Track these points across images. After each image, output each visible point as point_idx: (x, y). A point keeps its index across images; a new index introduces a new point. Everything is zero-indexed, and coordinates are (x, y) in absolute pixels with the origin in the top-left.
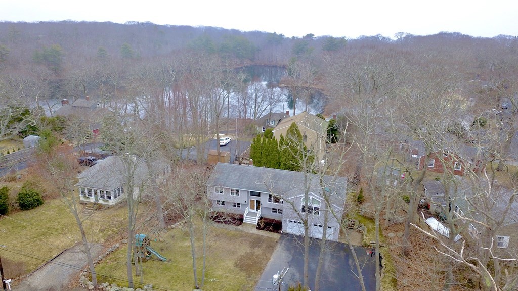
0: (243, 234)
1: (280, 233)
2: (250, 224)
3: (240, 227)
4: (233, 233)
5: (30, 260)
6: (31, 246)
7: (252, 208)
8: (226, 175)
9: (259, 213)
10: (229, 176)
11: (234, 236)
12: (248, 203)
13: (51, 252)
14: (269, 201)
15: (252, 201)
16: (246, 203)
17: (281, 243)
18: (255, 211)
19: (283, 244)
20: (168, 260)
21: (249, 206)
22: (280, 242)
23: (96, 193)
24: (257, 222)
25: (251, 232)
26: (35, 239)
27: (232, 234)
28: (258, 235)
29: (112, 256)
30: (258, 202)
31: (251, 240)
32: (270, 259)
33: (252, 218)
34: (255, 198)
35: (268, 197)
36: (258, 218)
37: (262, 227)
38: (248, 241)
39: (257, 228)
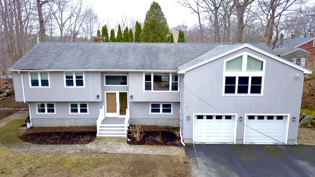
0: (102, 156)
1: (180, 145)
2: (112, 138)
3: (90, 146)
4: (74, 159)
7: (111, 109)
9: (127, 117)
12: (103, 101)
14: (146, 89)
15: (111, 96)
16: (100, 100)
17: (196, 163)
18: (117, 115)
19: (201, 165)
21: (105, 106)
22: (191, 161)
24: (126, 132)
25: (120, 151)
27: (75, 161)
28: (137, 156)
30: (123, 96)
31: (123, 168)
33: (113, 127)
34: (117, 89)
35: (144, 81)
36: (126, 125)
37: (138, 139)
38: (118, 170)
39: (128, 142)
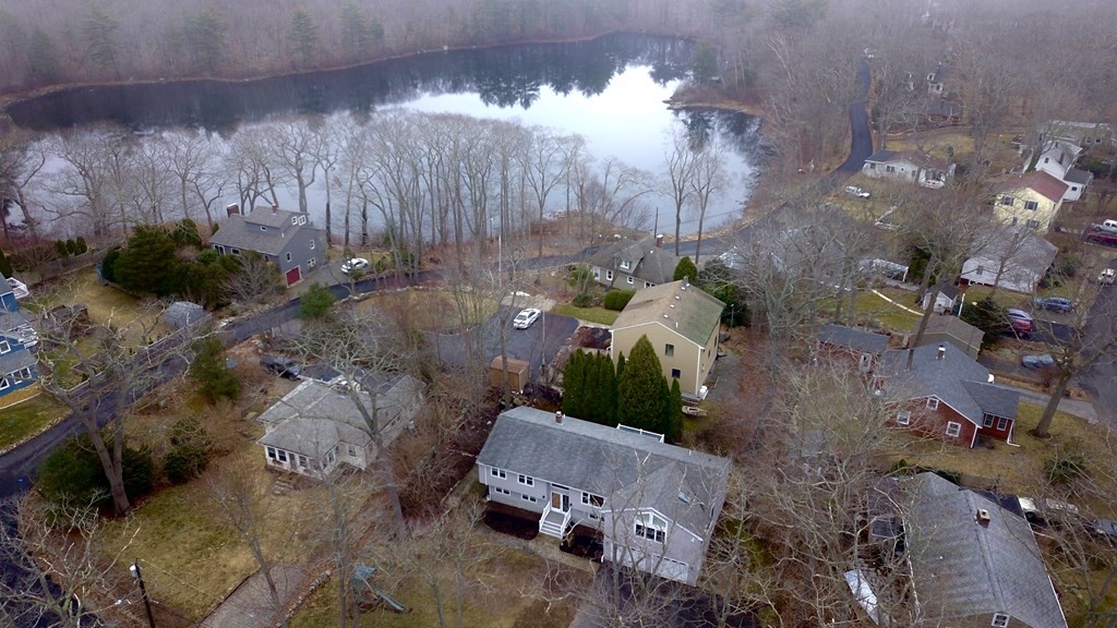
0: (535, 559)
1: (598, 561)
2: (550, 537)
3: (531, 544)
4: (518, 555)
5: (193, 598)
6: (194, 567)
7: (555, 506)
8: (511, 445)
9: (568, 515)
10: (517, 445)
11: (519, 562)
12: (549, 499)
13: (224, 581)
14: (584, 501)
15: (556, 497)
16: (546, 498)
18: (560, 511)
20: (408, 609)
21: (550, 503)
22: (596, 580)
23: (292, 457)
24: (562, 534)
25: (551, 556)
26: (199, 552)
27: (517, 558)
29: (319, 595)
30: (566, 499)
32: (573, 619)
33: (554, 527)
34: (561, 492)
35: (582, 496)
36: (564, 525)
37: (569, 546)
39: (561, 548)
